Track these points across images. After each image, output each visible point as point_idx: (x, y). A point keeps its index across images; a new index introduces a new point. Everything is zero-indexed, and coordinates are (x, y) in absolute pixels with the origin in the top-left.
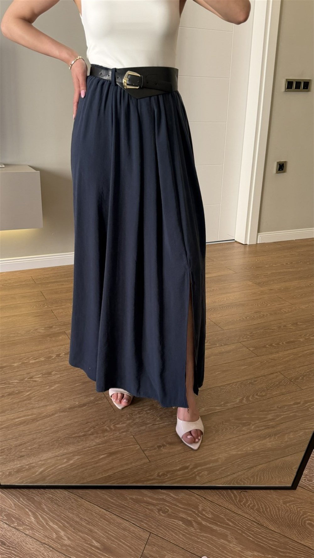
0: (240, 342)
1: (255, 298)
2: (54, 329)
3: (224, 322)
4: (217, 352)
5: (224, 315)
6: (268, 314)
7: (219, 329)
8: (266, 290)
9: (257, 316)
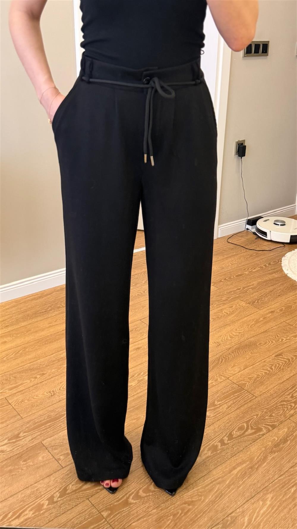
0: (289, 418)
1: (262, 330)
2: (23, 440)
3: (250, 382)
4: (270, 443)
5: (242, 368)
6: (291, 356)
7: (250, 396)
8: (267, 314)
9: (283, 363)
